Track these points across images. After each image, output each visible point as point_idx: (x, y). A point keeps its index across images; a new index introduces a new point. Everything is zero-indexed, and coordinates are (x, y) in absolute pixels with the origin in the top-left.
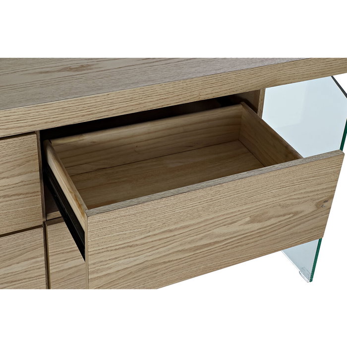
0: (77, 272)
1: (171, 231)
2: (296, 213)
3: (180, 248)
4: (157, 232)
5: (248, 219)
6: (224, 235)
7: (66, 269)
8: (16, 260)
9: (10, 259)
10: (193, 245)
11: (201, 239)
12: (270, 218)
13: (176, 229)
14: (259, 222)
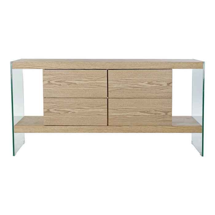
0: (116, 118)
1: (127, 80)
2: (161, 85)
3: (129, 86)
4: (123, 79)
5: (147, 82)
6: (141, 85)
7: (113, 116)
8: (100, 107)
9: (98, 106)
10: (133, 86)
11: (135, 85)
12: (153, 84)
13: (128, 80)
14: (151, 84)
